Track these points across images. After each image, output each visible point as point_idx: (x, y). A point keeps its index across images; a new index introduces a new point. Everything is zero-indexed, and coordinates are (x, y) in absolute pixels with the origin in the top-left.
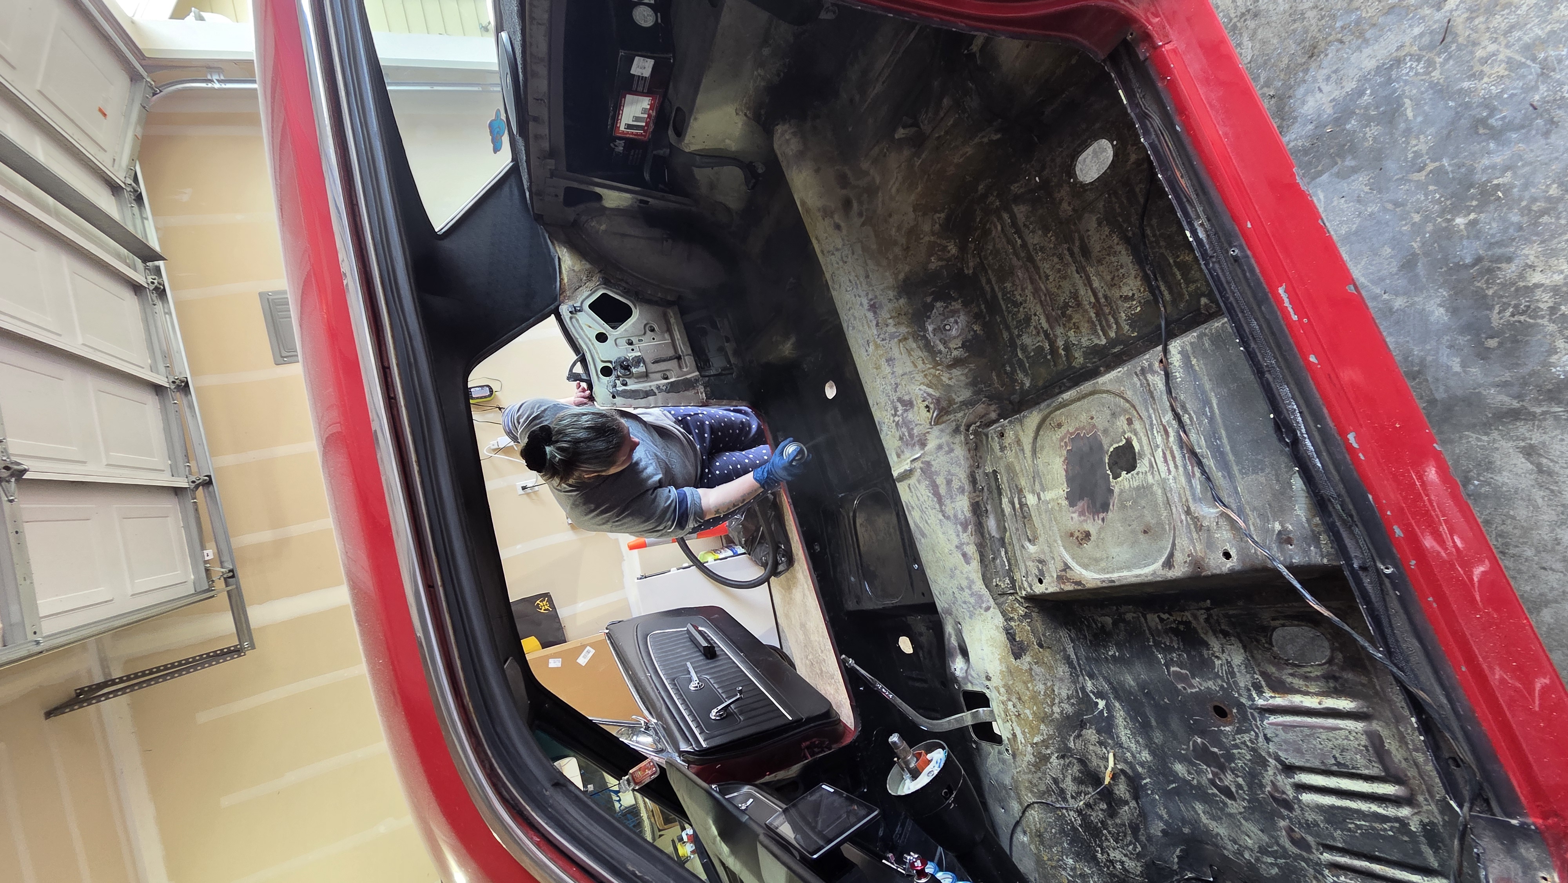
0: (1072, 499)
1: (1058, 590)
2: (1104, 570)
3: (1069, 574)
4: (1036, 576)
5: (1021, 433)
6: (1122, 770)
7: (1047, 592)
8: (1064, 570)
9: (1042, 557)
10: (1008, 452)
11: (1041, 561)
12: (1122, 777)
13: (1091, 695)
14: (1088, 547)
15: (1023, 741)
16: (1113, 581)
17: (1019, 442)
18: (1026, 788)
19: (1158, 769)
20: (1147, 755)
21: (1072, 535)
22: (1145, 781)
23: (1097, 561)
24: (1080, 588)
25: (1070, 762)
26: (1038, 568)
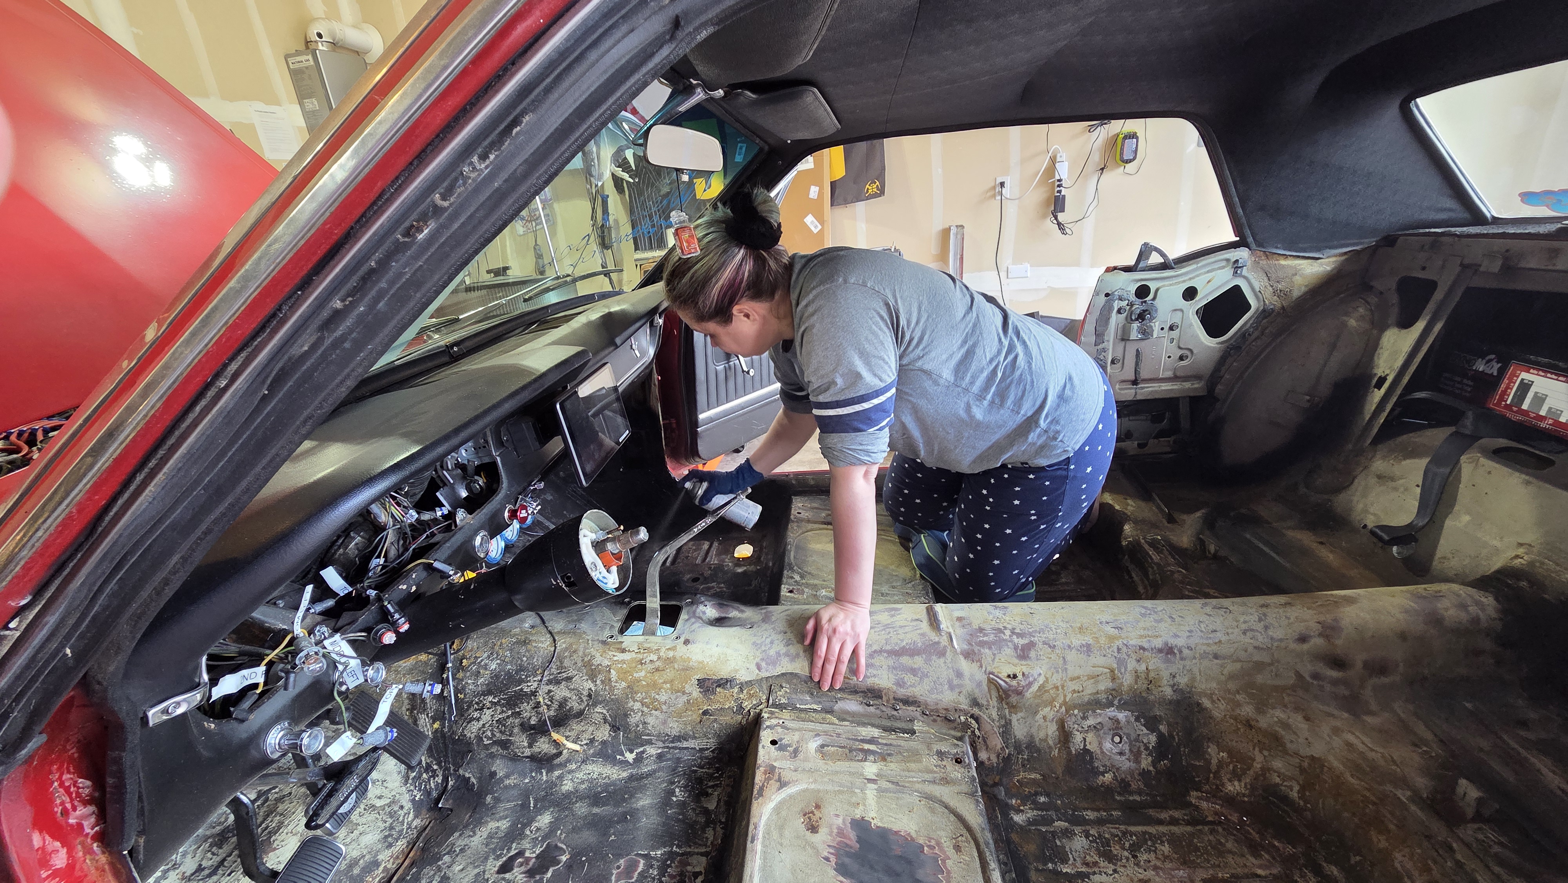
0: (860, 825)
1: (759, 762)
2: (768, 833)
3: (774, 785)
4: (781, 740)
5: (956, 789)
6: (560, 753)
7: (760, 746)
8: (779, 780)
9: (801, 756)
10: (934, 760)
11: (796, 752)
12: (555, 751)
13: (641, 749)
14: (799, 823)
15: (615, 658)
16: (752, 842)
17: (946, 781)
18: (571, 645)
19: (552, 794)
20: (567, 788)
21: (818, 807)
22: (544, 774)
23: (781, 828)
24: (755, 792)
25: (582, 701)
26: (790, 746)
